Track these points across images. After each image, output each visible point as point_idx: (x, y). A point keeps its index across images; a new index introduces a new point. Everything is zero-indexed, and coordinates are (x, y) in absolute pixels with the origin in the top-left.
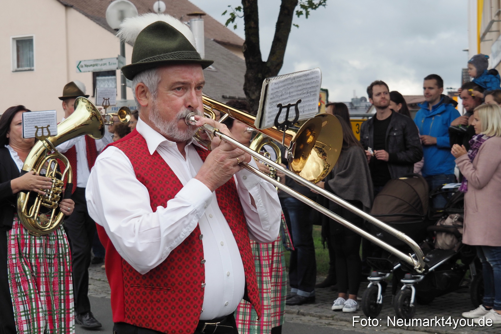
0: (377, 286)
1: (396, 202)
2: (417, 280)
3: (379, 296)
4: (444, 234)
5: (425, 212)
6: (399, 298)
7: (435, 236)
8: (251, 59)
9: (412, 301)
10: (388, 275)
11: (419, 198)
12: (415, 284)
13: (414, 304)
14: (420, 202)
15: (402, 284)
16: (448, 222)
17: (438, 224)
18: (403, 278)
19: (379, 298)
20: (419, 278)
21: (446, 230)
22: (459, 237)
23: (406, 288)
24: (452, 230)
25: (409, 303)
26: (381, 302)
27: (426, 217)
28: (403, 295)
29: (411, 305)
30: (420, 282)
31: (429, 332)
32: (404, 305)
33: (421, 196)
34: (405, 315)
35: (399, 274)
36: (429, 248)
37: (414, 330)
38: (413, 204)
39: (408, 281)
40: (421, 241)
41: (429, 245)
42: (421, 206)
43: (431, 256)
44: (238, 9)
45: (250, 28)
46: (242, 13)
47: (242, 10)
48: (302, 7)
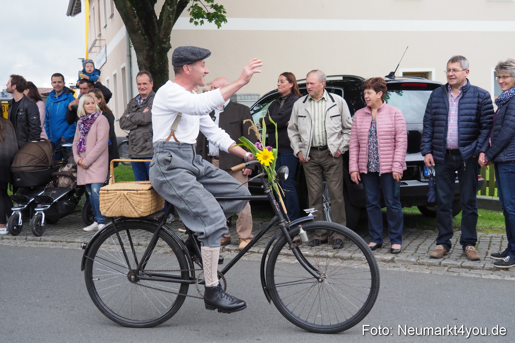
0: (18, 214)
1: (30, 158)
2: (46, 208)
3: (20, 220)
4: (63, 177)
5: (50, 164)
6: (33, 221)
7: (57, 179)
9: (43, 222)
10: (26, 206)
11: (46, 154)
12: (44, 211)
13: (44, 224)
14: (47, 157)
15: (36, 212)
16: (66, 169)
17: (60, 171)
18: (36, 207)
19: (20, 222)
20: (47, 207)
21: (65, 175)
22: (74, 179)
23: (38, 214)
24: (69, 174)
25: (41, 223)
26: (21, 224)
27: (51, 166)
28: (37, 218)
29: (42, 225)
30: (48, 210)
31: (54, 241)
32: (37, 225)
33: (47, 153)
34: (38, 232)
35: (34, 205)
36: (54, 187)
37: (45, 241)
38: (42, 158)
39: (39, 210)
40: (48, 183)
41: (54, 185)
42: (48, 160)
43: (55, 192)
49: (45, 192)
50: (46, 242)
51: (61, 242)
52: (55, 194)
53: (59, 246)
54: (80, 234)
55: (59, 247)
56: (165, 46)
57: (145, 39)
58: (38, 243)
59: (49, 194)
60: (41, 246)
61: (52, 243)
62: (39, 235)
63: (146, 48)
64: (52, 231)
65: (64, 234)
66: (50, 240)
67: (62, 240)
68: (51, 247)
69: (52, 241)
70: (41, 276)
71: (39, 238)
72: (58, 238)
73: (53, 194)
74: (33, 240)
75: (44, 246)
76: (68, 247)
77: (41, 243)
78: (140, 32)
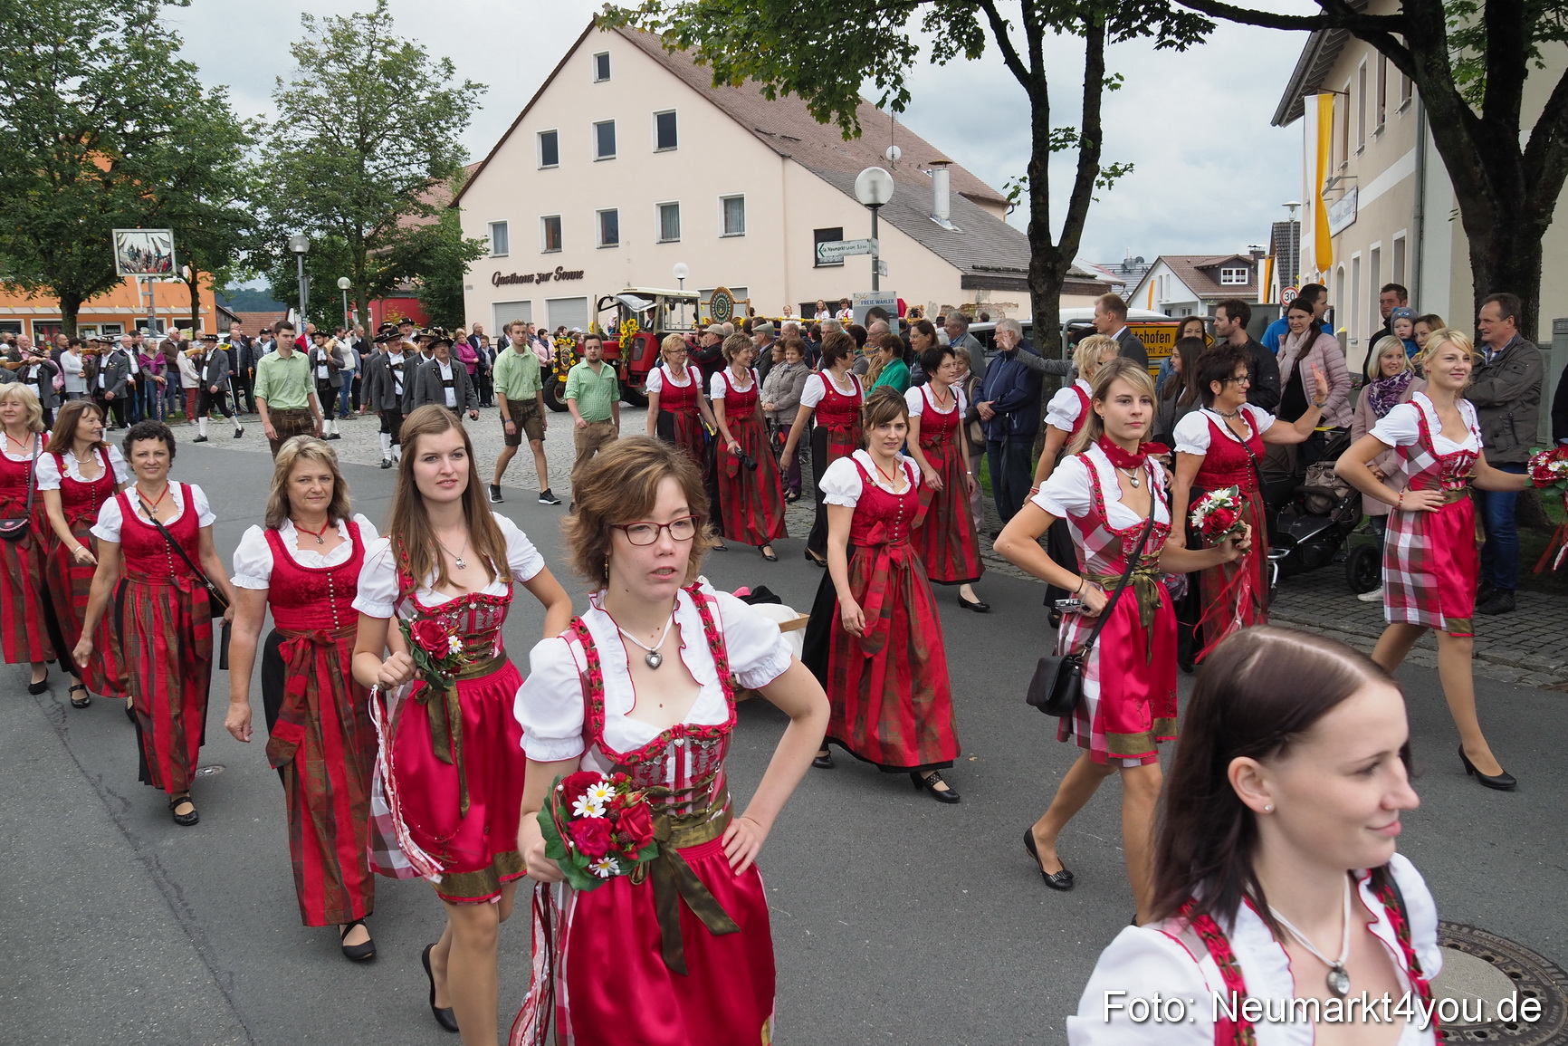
2: (1282, 556)
4: (1316, 498)
5: (1292, 469)
7: (1304, 498)
8: (1038, 244)
9: (1274, 581)
12: (1278, 561)
16: (1322, 481)
17: (1308, 483)
20: (1283, 552)
21: (1320, 493)
22: (1337, 501)
24: (1328, 493)
25: (1270, 584)
30: (1285, 558)
36: (1299, 512)
40: (1285, 505)
41: (1298, 509)
43: (1299, 524)
44: (1024, 180)
45: (1038, 204)
46: (1027, 186)
47: (1028, 181)
48: (1104, 175)
49: (1280, 523)
51: (1310, 625)
52: (1299, 527)
54: (1345, 612)
56: (1540, 221)
57: (1494, 207)
67: (1311, 621)
69: (1291, 621)
72: (1302, 616)
73: (1296, 528)
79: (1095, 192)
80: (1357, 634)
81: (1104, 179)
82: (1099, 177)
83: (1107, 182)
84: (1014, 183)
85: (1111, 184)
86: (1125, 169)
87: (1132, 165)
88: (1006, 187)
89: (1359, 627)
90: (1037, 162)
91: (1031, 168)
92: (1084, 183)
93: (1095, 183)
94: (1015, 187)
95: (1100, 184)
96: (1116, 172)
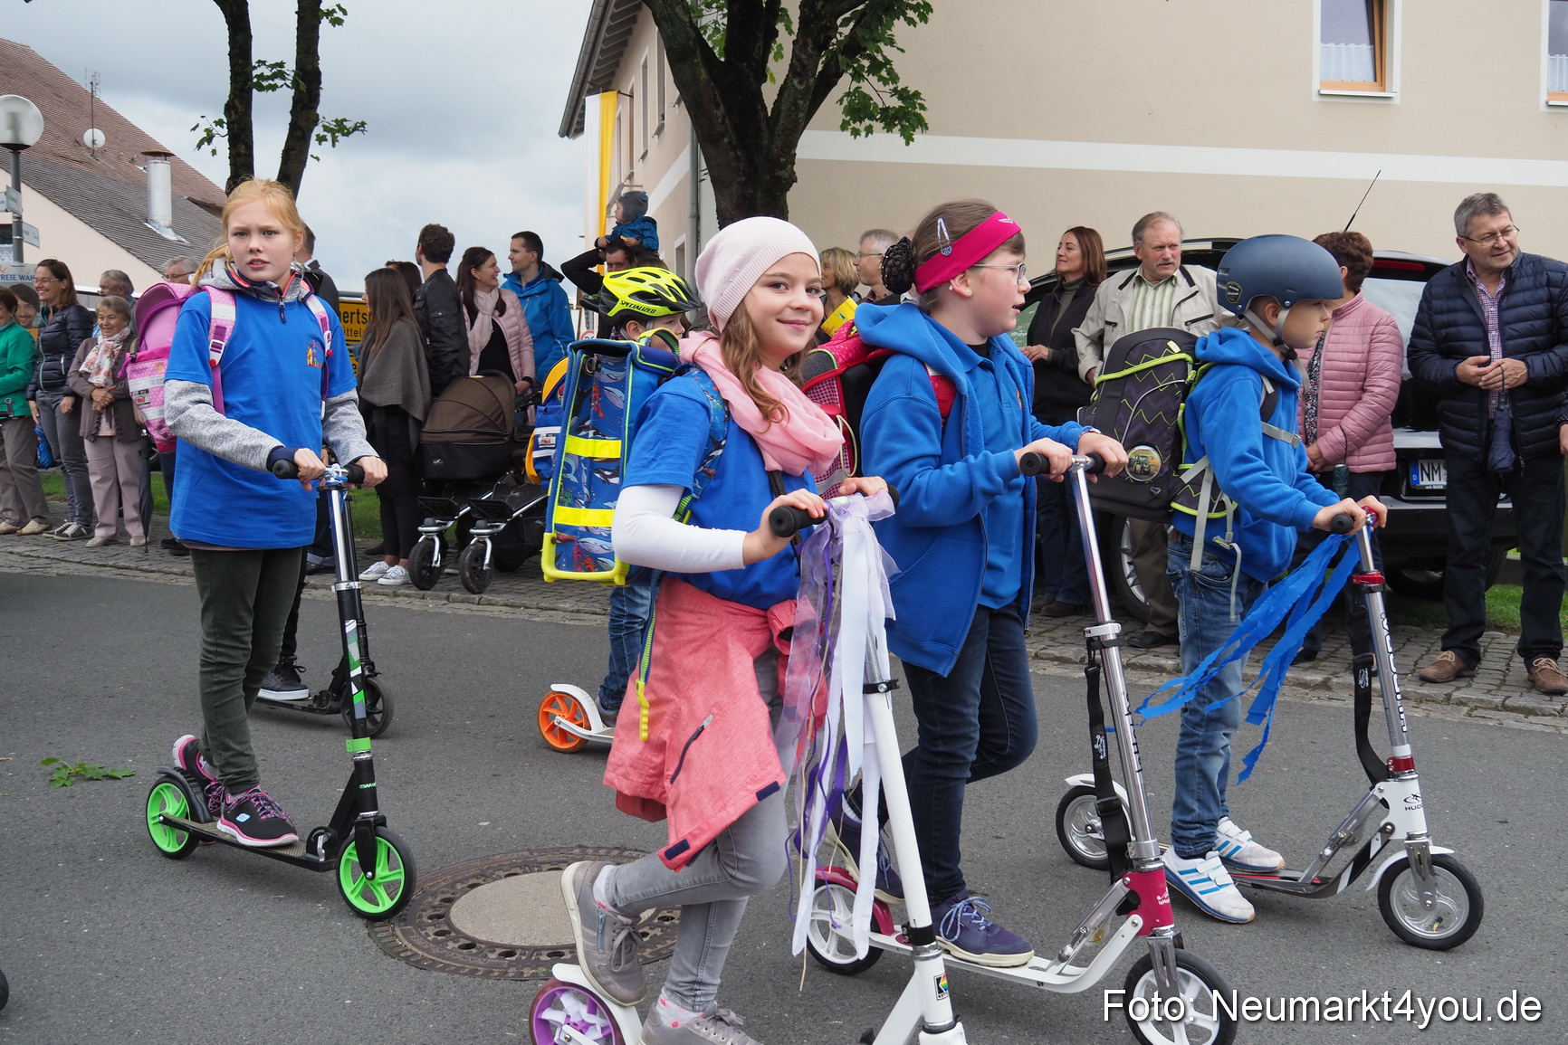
0: (433, 541)
1: (465, 412)
2: (495, 530)
3: (437, 555)
5: (510, 430)
6: (467, 555)
9: (487, 561)
10: (451, 523)
11: (500, 407)
12: (491, 536)
13: (488, 565)
14: (502, 412)
15: (472, 536)
18: (473, 526)
19: (435, 559)
20: (498, 526)
23: (478, 541)
25: (482, 564)
26: (438, 564)
27: (512, 436)
28: (474, 551)
29: (485, 568)
30: (499, 533)
31: (511, 606)
32: (475, 568)
33: (503, 405)
34: (475, 583)
35: (468, 521)
36: (515, 483)
37: (489, 604)
38: (492, 415)
39: (480, 531)
40: (503, 474)
41: (516, 479)
42: (504, 420)
43: (517, 494)
44: (219, 123)
45: (238, 154)
46: (225, 131)
47: (225, 125)
48: (326, 129)
49: (494, 494)
50: (491, 608)
51: (526, 607)
52: (517, 498)
53: (521, 614)
55: (521, 617)
56: (782, 173)
57: (737, 158)
58: (475, 607)
59: (504, 498)
60: (479, 613)
61: (504, 609)
62: (477, 590)
63: (739, 179)
64: (507, 586)
65: (534, 593)
66: (502, 603)
68: (503, 616)
69: (506, 605)
70: (477, 672)
71: (477, 597)
72: (518, 600)
73: (513, 498)
74: (462, 602)
75: (487, 614)
76: (542, 617)
77: (480, 607)
78: (725, 140)
79: (314, 148)
80: (578, 611)
81: (325, 133)
82: (318, 130)
83: (329, 136)
84: (205, 124)
85: (334, 141)
86: (356, 129)
87: (363, 124)
88: (194, 129)
89: (582, 606)
90: (237, 102)
91: (229, 108)
92: (299, 133)
93: (313, 137)
94: (207, 130)
95: (321, 139)
96: (341, 129)
